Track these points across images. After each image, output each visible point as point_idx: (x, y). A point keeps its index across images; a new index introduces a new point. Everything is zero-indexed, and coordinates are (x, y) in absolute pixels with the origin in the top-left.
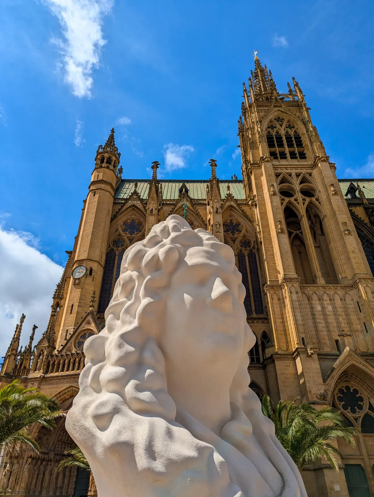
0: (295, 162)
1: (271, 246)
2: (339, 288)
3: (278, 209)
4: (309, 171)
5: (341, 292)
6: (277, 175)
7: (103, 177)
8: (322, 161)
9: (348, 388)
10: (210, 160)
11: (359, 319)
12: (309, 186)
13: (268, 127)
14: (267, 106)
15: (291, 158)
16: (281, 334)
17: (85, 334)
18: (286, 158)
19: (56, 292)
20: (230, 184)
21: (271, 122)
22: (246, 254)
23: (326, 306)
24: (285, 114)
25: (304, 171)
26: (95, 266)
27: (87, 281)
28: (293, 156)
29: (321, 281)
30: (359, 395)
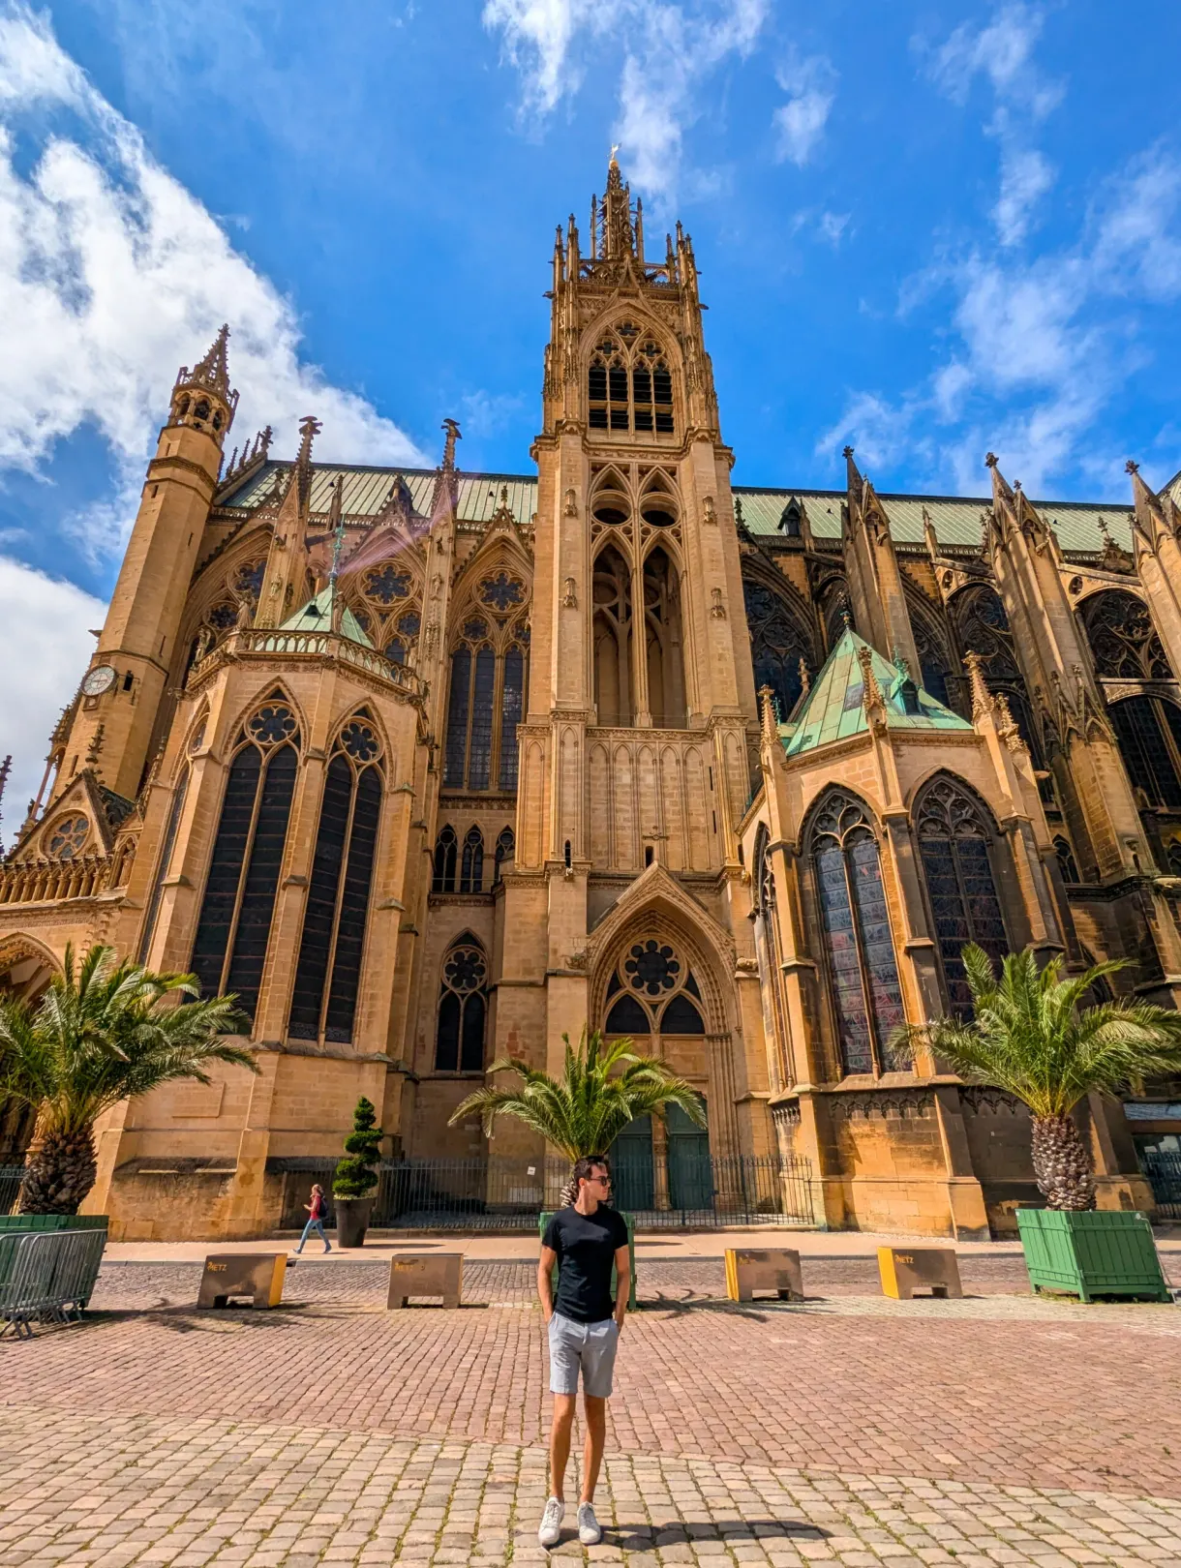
0: (647, 439)
1: (547, 637)
2: (679, 736)
3: (575, 550)
4: (672, 462)
5: (679, 747)
6: (596, 468)
7: (180, 449)
8: (699, 440)
9: (652, 945)
10: (447, 420)
11: (705, 804)
12: (665, 500)
13: (599, 348)
14: (603, 292)
15: (638, 428)
16: (533, 833)
17: (70, 822)
18: (626, 427)
19: (59, 727)
20: (510, 486)
21: (607, 333)
22: (474, 652)
23: (642, 775)
24: (641, 316)
25: (659, 462)
26: (140, 669)
27: (116, 703)
28: (643, 422)
29: (644, 720)
30: (672, 959)
